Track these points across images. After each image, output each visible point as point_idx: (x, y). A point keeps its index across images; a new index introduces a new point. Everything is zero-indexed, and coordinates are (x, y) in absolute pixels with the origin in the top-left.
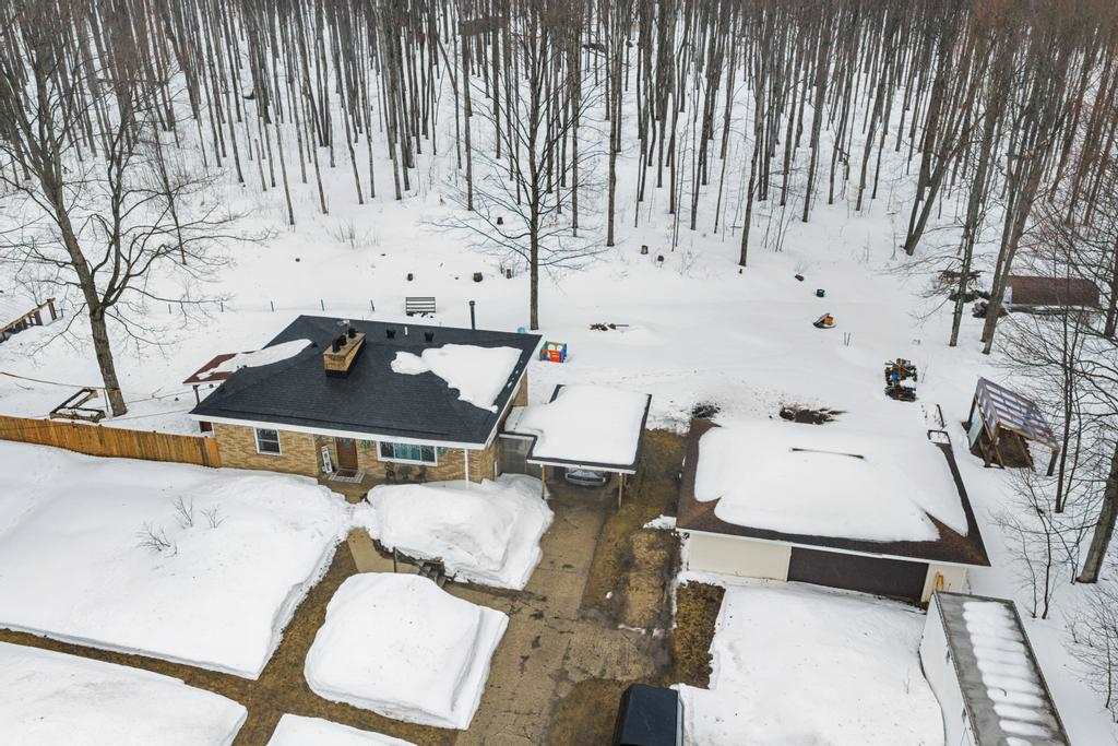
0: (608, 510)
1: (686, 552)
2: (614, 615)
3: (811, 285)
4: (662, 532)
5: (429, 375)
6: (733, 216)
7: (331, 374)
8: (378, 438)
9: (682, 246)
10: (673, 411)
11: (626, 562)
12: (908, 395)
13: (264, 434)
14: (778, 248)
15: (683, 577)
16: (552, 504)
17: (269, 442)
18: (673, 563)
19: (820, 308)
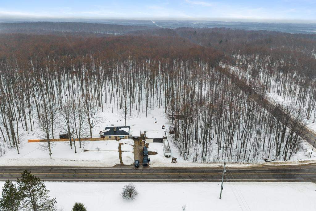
0: (139, 140)
1: (145, 142)
2: (141, 146)
3: (154, 118)
4: (144, 141)
5: (122, 130)
6: (144, 110)
7: (114, 131)
8: (119, 136)
9: (139, 115)
10: (143, 132)
11: (141, 143)
12: (164, 129)
13: (109, 137)
14: (150, 114)
15: (146, 143)
16: (134, 140)
17: (110, 137)
18: (145, 143)
19: (155, 121)
